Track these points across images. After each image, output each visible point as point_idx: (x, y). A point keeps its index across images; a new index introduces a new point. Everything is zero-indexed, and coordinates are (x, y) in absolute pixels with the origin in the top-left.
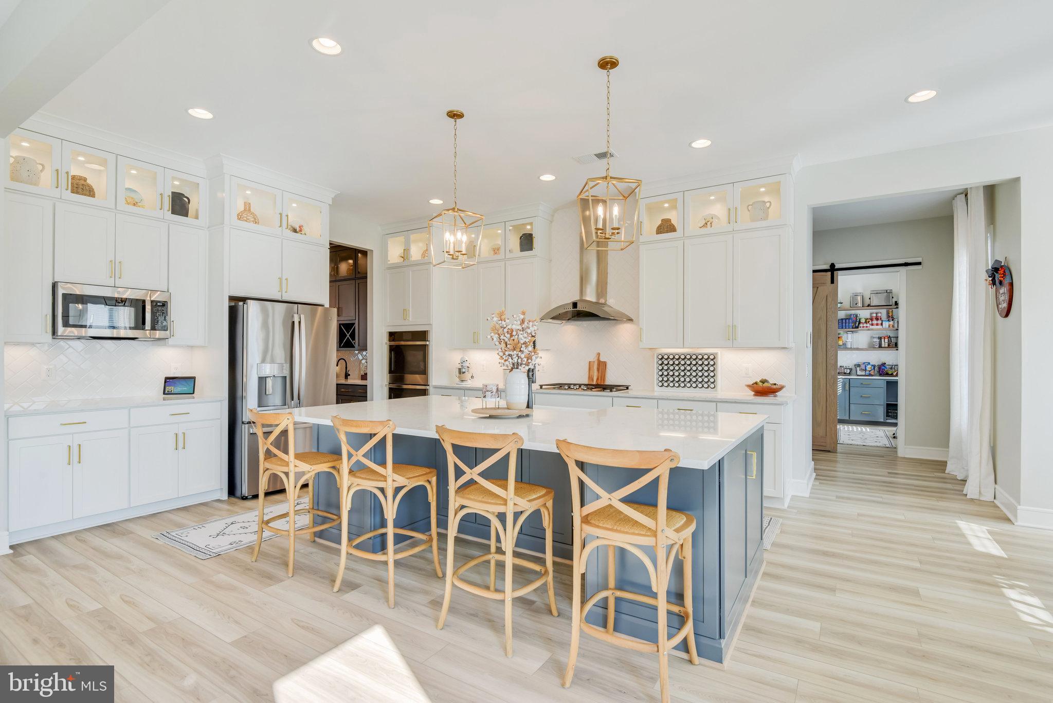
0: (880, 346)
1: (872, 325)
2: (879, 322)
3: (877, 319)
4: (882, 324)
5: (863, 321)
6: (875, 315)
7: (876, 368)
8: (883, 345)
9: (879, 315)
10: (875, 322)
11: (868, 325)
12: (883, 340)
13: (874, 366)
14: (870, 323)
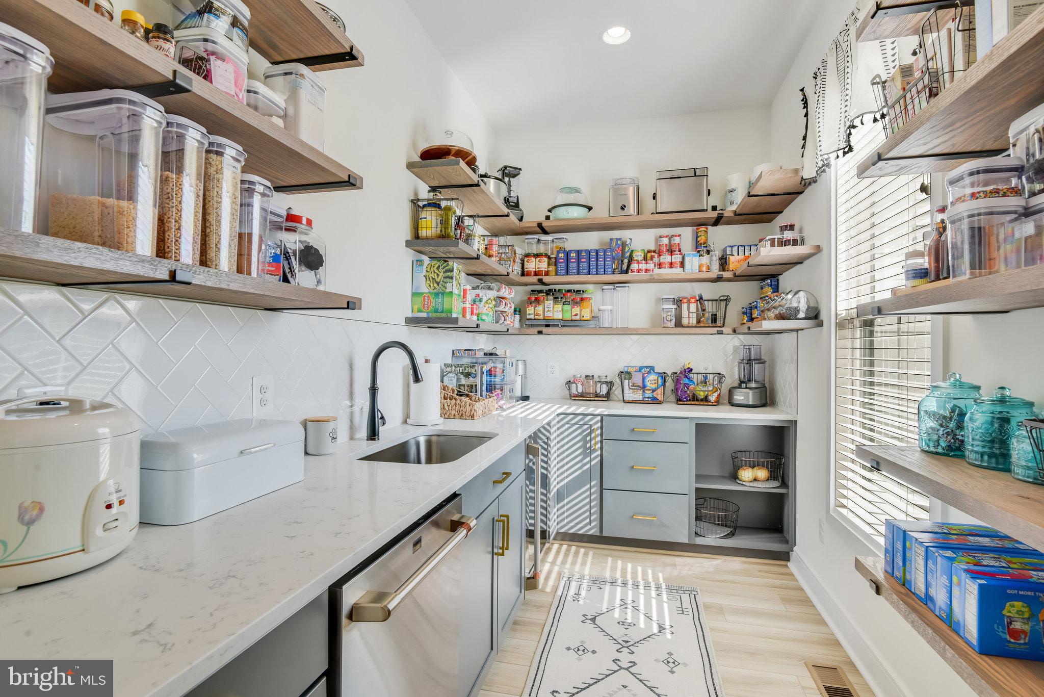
0: (679, 324)
1: (660, 265)
2: (677, 258)
3: (671, 252)
4: (682, 265)
5: (638, 256)
6: (665, 241)
7: (670, 384)
8: (685, 321)
9: (677, 240)
10: (666, 258)
11: (651, 266)
12: (685, 306)
13: (664, 377)
14: (656, 260)
